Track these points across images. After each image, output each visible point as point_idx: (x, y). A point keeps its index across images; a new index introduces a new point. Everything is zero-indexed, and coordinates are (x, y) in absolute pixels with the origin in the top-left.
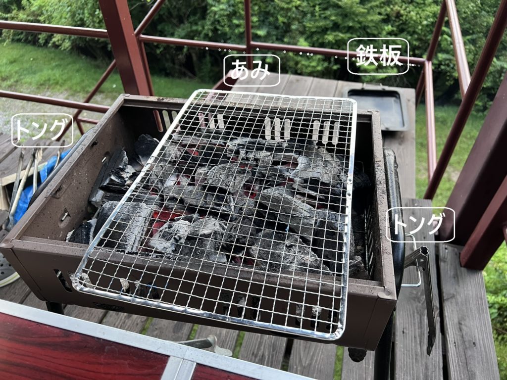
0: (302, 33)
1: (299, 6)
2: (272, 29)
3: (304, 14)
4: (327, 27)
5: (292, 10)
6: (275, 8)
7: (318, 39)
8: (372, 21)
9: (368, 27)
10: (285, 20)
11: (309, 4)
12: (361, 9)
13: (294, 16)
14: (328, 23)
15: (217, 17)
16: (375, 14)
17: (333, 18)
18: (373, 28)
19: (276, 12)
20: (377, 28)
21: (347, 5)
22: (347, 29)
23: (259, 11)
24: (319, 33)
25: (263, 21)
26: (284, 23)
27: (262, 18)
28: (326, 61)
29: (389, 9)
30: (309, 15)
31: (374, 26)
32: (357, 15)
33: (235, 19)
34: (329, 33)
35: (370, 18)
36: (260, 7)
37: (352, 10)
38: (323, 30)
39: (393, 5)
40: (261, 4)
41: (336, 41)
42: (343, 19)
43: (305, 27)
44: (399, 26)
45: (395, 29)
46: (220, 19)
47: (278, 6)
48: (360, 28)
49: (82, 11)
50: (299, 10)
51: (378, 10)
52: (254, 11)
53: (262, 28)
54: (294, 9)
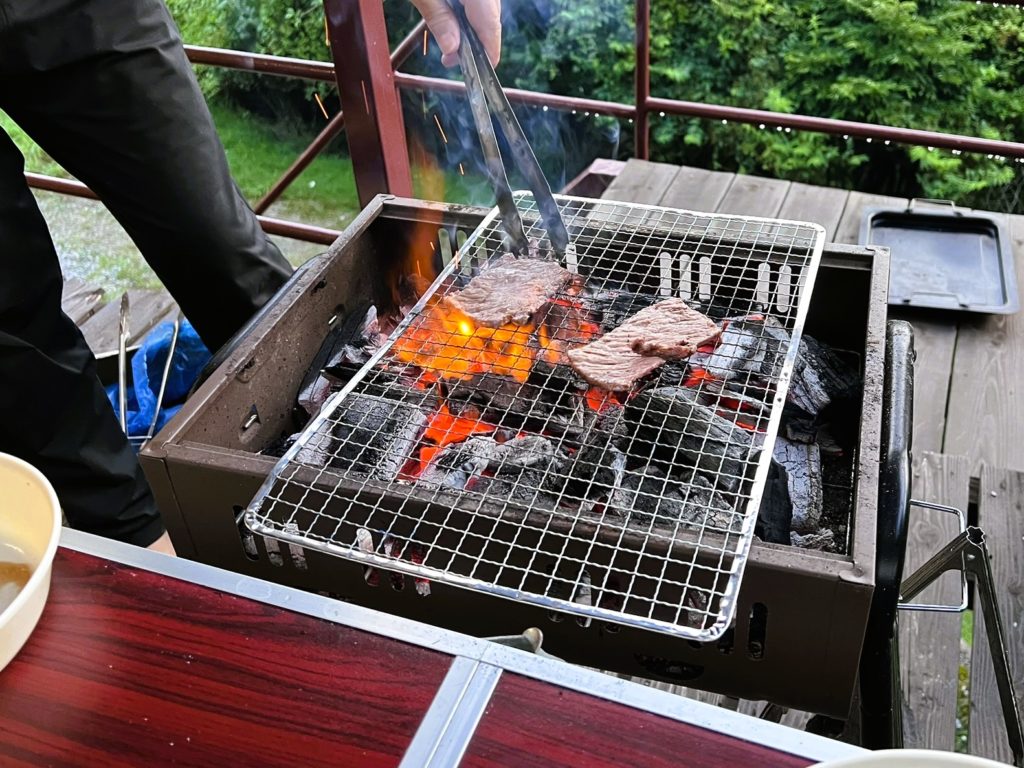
0: (775, 77)
1: (771, 14)
2: (702, 64)
3: (783, 33)
4: (838, 64)
5: (753, 24)
6: (711, 18)
7: (815, 93)
8: (947, 53)
9: (939, 68)
10: (736, 47)
11: (793, 9)
12: (921, 27)
13: (757, 36)
14: (840, 56)
15: (571, 32)
16: (958, 39)
17: (852, 44)
18: (951, 71)
19: (714, 27)
20: (962, 71)
21: (887, 16)
22: (885, 70)
23: (672, 23)
24: (816, 77)
25: (683, 47)
26: (732, 52)
27: (679, 41)
28: (834, 145)
29: (989, 29)
30: (793, 36)
31: (955, 67)
32: (911, 41)
33: (613, 40)
34: (841, 78)
35: (942, 47)
36: (675, 14)
37: (899, 28)
38: (827, 72)
39: (999, 18)
40: (679, 7)
41: (859, 97)
42: (877, 47)
43: (782, 63)
44: (1016, 67)
45: (1005, 74)
46: (578, 38)
47: (719, 12)
48: (918, 69)
49: (253, 10)
50: (771, 23)
51: (963, 30)
52: (660, 22)
53: (679, 63)
54: (758, 20)
